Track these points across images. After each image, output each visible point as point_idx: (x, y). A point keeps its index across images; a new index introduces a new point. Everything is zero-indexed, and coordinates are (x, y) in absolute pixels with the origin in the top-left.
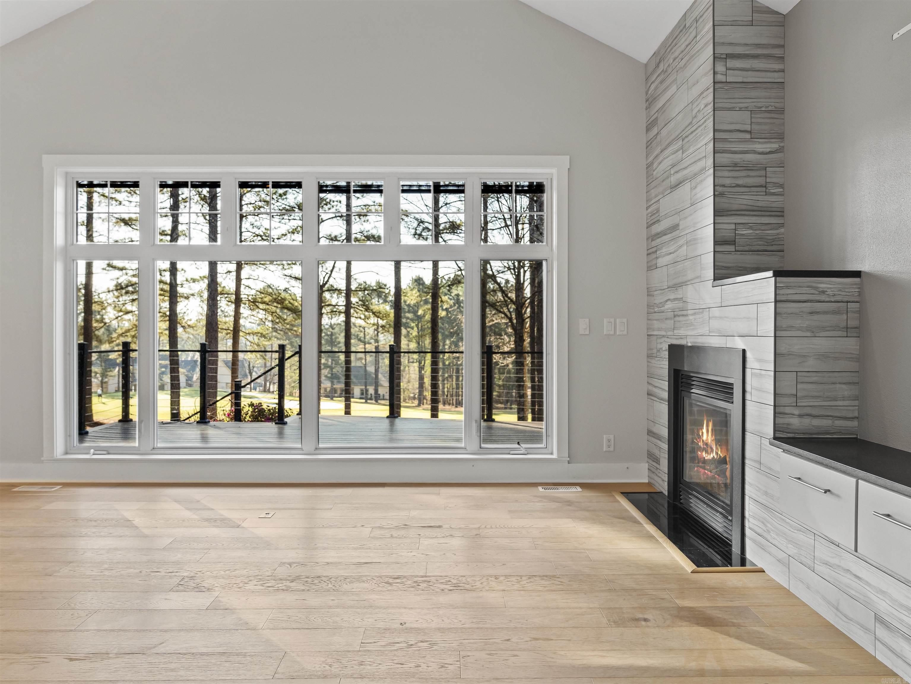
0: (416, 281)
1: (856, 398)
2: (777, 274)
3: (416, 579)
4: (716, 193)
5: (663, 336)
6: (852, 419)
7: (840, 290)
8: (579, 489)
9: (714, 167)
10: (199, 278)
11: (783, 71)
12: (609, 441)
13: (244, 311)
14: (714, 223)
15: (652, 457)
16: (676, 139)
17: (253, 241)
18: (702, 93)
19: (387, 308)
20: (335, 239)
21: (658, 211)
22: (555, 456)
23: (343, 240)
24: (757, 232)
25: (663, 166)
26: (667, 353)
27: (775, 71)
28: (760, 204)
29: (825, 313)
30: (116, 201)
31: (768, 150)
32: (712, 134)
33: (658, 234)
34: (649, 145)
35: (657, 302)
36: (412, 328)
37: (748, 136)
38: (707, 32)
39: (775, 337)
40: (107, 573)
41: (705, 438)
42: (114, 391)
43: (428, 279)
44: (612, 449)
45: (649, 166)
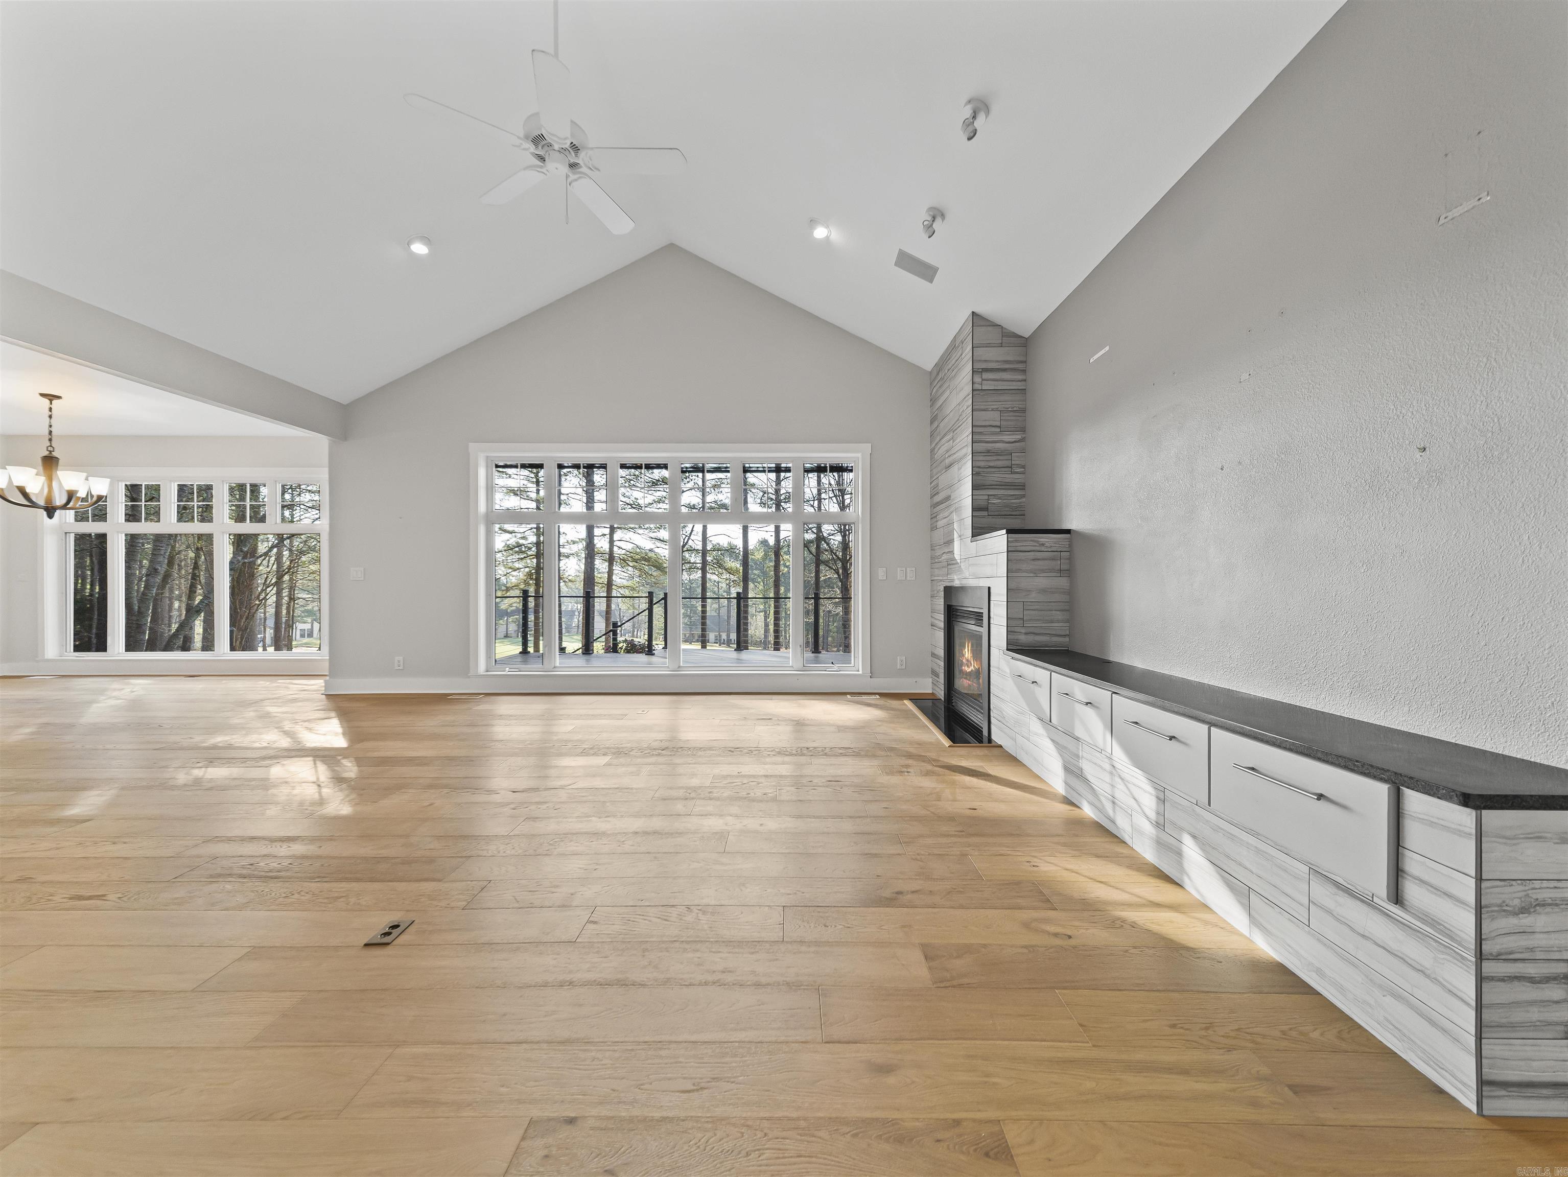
0: (762, 542)
1: (1067, 621)
2: (1009, 532)
3: (750, 749)
4: (974, 473)
5: (941, 581)
6: (1065, 636)
7: (1055, 543)
8: (878, 697)
9: (972, 453)
10: (578, 540)
11: (1025, 380)
12: (902, 661)
13: (617, 568)
14: (972, 495)
15: (935, 673)
16: (949, 431)
17: (624, 509)
18: (965, 398)
19: (737, 565)
20: (694, 507)
21: (937, 485)
22: (860, 672)
23: (700, 508)
24: (1004, 501)
25: (941, 452)
26: (943, 593)
27: (1019, 381)
28: (1007, 480)
29: (1044, 559)
30: (506, 474)
31: (1014, 440)
32: (971, 429)
33: (938, 503)
34: (932, 435)
35: (937, 554)
36: (759, 583)
37: (998, 430)
38: (969, 352)
39: (1007, 577)
40: (529, 746)
41: (966, 656)
42: (503, 637)
43: (772, 541)
44: (904, 667)
45: (932, 450)
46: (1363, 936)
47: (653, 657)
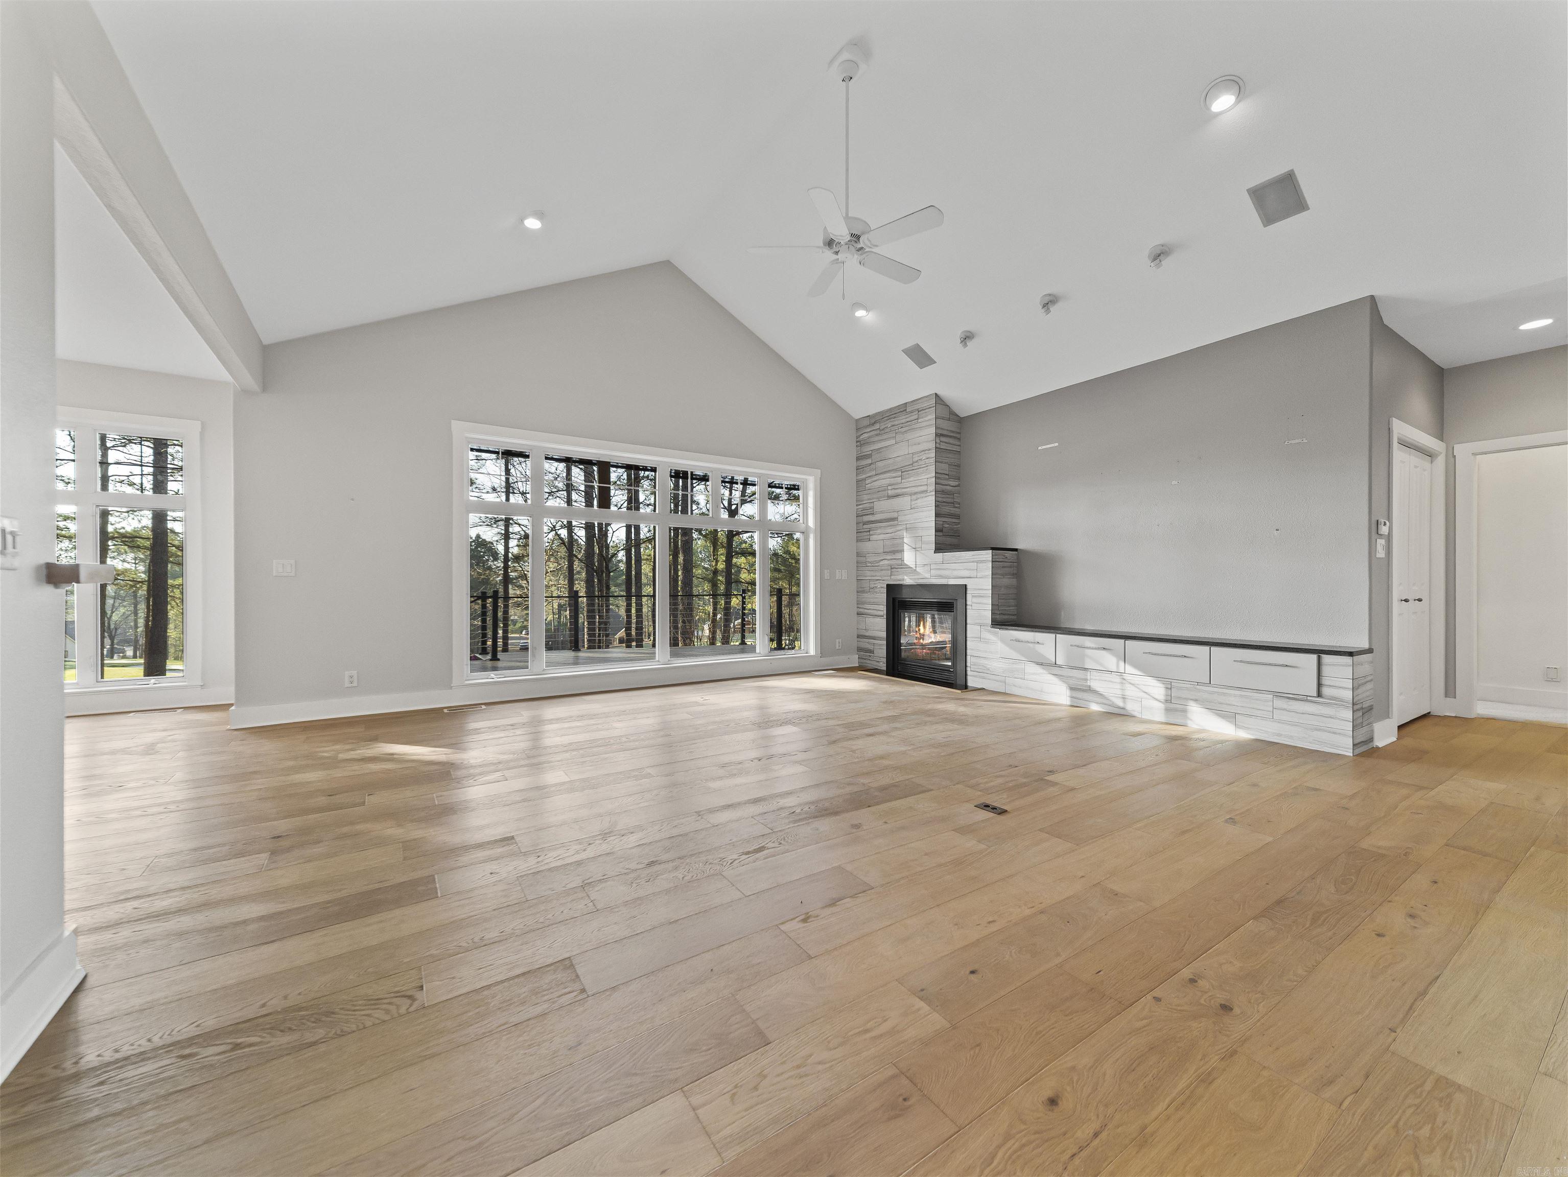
2: (992, 549)
4: (936, 505)
5: (882, 580)
7: (1012, 557)
12: (839, 643)
14: (935, 520)
16: (893, 470)
18: (924, 451)
21: (872, 508)
22: (812, 654)
24: (951, 526)
25: (878, 483)
26: (885, 589)
27: (959, 446)
28: (952, 512)
29: (1007, 567)
31: (955, 485)
32: (933, 474)
33: (872, 521)
34: (860, 468)
35: (869, 561)
37: (947, 477)
38: (930, 419)
39: (992, 578)
44: (841, 648)
45: (861, 481)
46: (1303, 713)
47: (498, 662)
